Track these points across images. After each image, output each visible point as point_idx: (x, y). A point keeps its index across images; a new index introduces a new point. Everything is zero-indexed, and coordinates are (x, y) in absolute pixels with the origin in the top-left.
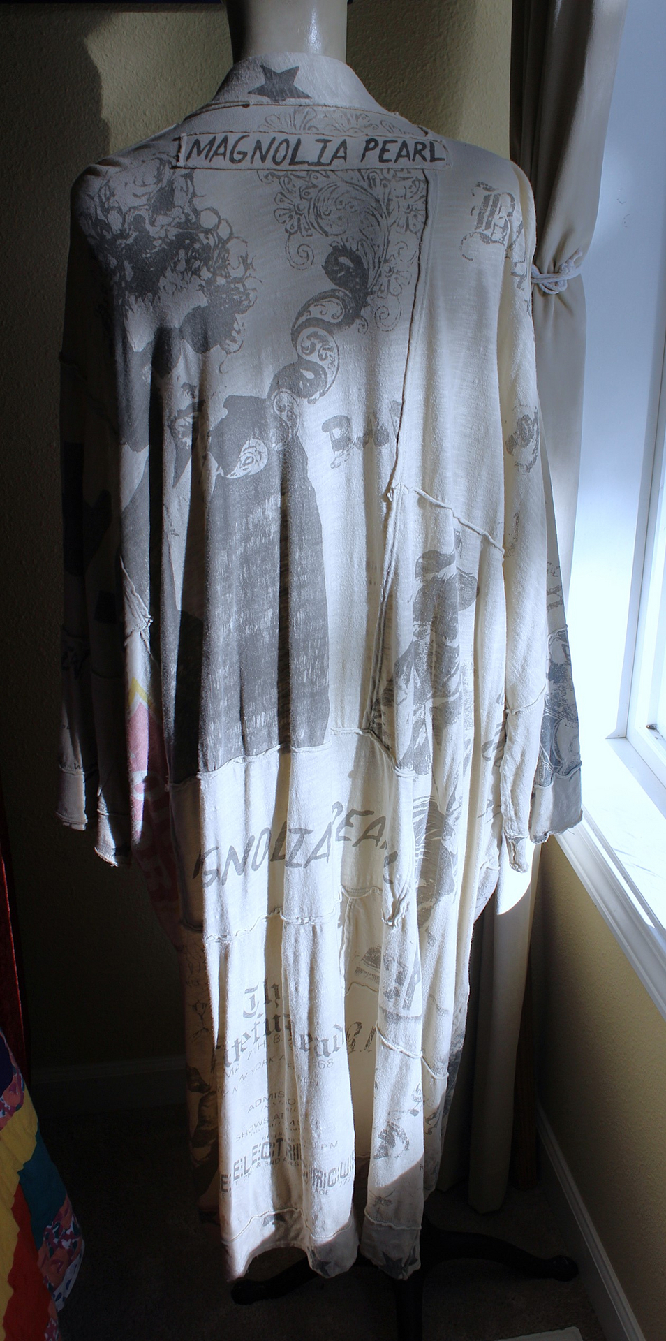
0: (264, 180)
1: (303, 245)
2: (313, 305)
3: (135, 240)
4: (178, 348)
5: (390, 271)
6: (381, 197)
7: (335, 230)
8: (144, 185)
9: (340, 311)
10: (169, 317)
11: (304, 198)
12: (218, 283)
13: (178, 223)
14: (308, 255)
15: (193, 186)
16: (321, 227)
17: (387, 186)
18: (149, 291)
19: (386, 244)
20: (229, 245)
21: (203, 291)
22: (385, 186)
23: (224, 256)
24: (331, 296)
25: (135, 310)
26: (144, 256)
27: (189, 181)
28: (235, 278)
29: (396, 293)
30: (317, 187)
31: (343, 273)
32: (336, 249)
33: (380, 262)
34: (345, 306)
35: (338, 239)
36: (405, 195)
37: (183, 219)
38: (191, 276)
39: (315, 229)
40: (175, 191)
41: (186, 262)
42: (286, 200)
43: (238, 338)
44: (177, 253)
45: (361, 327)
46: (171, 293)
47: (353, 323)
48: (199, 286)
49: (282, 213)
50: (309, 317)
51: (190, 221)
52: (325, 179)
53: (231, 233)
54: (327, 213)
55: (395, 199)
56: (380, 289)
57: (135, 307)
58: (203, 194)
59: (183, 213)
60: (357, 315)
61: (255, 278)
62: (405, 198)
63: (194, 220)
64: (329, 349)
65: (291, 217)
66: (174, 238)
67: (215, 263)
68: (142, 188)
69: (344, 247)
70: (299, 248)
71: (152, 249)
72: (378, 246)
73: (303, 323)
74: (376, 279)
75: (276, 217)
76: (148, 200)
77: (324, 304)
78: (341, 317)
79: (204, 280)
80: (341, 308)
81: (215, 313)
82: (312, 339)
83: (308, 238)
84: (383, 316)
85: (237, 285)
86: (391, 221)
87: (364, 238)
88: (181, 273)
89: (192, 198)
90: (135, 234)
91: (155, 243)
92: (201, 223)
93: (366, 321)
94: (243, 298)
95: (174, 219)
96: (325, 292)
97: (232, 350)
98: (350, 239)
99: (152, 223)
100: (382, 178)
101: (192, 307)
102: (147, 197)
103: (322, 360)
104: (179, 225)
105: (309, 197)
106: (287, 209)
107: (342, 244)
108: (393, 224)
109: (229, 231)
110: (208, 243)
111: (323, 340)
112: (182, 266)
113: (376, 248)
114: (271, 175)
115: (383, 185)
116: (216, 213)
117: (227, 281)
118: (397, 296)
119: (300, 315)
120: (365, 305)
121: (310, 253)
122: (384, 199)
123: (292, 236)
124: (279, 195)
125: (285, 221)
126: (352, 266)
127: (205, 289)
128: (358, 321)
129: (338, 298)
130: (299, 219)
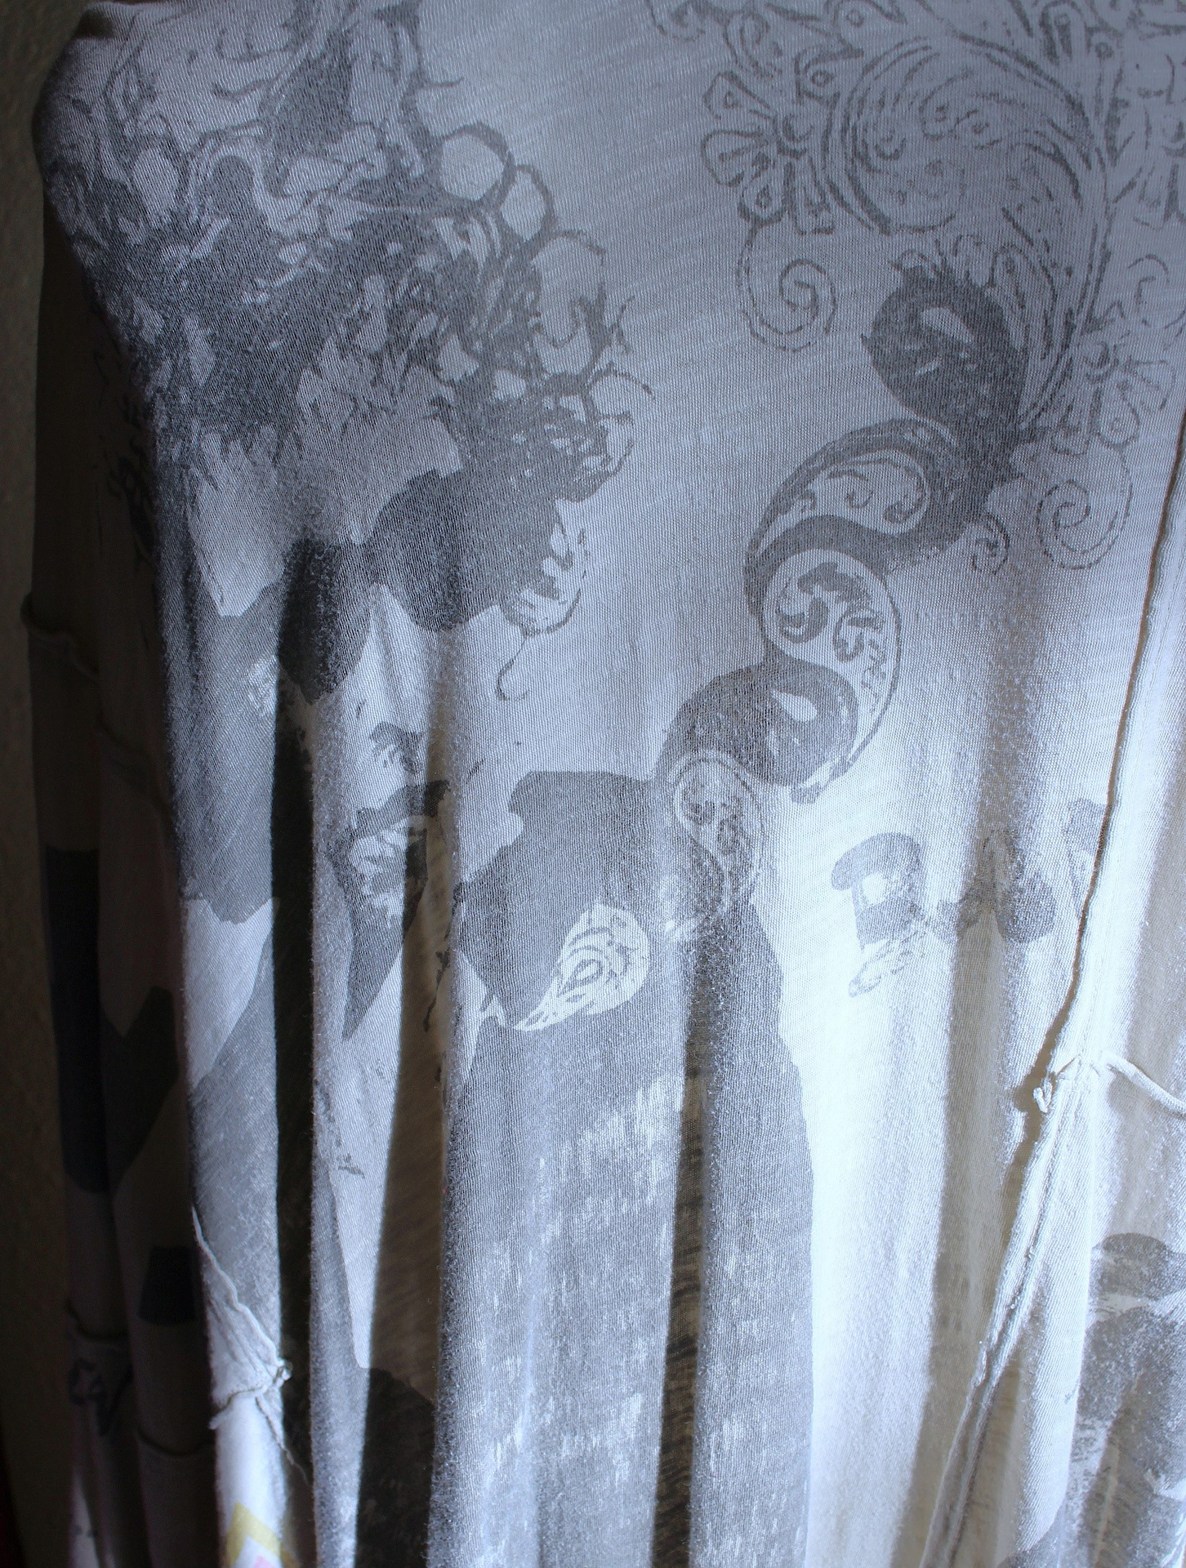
0: (671, 27)
1: (799, 262)
2: (824, 474)
3: (220, 246)
4: (361, 611)
5: (1104, 359)
6: (1087, 94)
7: (915, 211)
8: (251, 56)
9: (914, 496)
10: (331, 506)
11: (810, 95)
12: (499, 395)
13: (364, 182)
14: (815, 298)
15: (417, 48)
16: (865, 201)
17: (1110, 54)
18: (266, 419)
19: (1096, 264)
20: (540, 260)
21: (447, 421)
22: (1103, 53)
23: (522, 297)
24: (888, 445)
25: (221, 480)
26: (247, 299)
27: (403, 33)
28: (555, 376)
29: (1118, 439)
30: (859, 53)
31: (933, 366)
32: (914, 279)
33: (1069, 327)
34: (934, 480)
35: (925, 244)
36: (1170, 89)
37: (380, 166)
38: (408, 367)
39: (843, 204)
40: (354, 69)
41: (390, 322)
42: (747, 103)
43: (567, 582)
44: (360, 289)
45: (982, 551)
46: (336, 426)
47: (955, 538)
48: (433, 403)
49: (729, 149)
50: (808, 514)
51: (403, 174)
52: (887, 25)
53: (549, 218)
54: (889, 150)
55: (1135, 100)
56: (1064, 420)
57: (222, 471)
58: (453, 74)
59: (380, 146)
60: (973, 510)
61: (627, 376)
62: (1169, 102)
63: (418, 171)
64: (868, 622)
65: (763, 162)
66: (349, 235)
67: (491, 321)
68: (245, 66)
69: (945, 274)
70: (785, 273)
71: (273, 277)
72: (1069, 272)
73: (786, 532)
74: (1051, 386)
75: (707, 162)
76: (262, 107)
77: (861, 469)
78: (918, 517)
79: (451, 383)
80: (920, 487)
81: (488, 496)
82: (817, 589)
83: (821, 239)
84: (1066, 517)
85: (564, 402)
86: (1119, 178)
87: (1019, 241)
88: (371, 357)
89: (412, 91)
90: (219, 225)
91: (284, 255)
92: (445, 180)
93: (1003, 530)
94: (583, 448)
95: (349, 168)
96: (868, 430)
97: (541, 624)
98: (967, 245)
99: (276, 187)
100: (1092, 23)
101: (407, 475)
102: (257, 95)
103: (844, 657)
104: (364, 189)
105: (828, 91)
106: (747, 135)
107: (938, 262)
108: (1124, 192)
109: (541, 210)
110: (465, 253)
111: (852, 592)
112: (373, 336)
113: (1060, 278)
114: (698, 9)
115: (1098, 50)
116: (495, 141)
117: (530, 390)
118: (1120, 447)
119: (778, 506)
120: (1006, 474)
121: (824, 293)
122: (1099, 99)
123: (761, 234)
124: (723, 85)
125: (739, 178)
126: (967, 338)
127: (453, 414)
128: (975, 531)
129: (911, 450)
130: (790, 172)
